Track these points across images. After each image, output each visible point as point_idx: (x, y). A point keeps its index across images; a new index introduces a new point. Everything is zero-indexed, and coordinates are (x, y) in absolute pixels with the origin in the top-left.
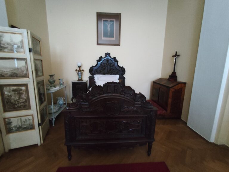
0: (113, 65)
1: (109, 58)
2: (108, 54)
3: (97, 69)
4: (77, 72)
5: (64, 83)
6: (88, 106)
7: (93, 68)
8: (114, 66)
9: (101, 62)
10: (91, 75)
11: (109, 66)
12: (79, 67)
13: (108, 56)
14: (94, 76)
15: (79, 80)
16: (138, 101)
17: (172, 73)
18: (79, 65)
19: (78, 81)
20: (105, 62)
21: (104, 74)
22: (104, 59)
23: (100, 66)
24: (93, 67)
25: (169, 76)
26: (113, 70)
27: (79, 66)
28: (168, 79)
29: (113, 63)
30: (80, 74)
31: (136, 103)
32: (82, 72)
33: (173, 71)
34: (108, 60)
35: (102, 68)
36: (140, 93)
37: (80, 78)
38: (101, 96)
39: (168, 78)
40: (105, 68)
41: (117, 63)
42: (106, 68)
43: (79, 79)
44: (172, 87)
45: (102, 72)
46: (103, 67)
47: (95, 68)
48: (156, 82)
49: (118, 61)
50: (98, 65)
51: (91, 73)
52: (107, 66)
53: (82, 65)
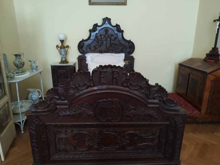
0: (116, 38)
1: (108, 26)
2: (107, 20)
3: (89, 45)
4: (59, 49)
5: (37, 66)
6: (68, 107)
7: (84, 43)
8: (117, 40)
9: (96, 33)
10: (81, 54)
11: (108, 39)
12: (62, 41)
13: (107, 22)
14: (86, 55)
15: (62, 62)
16: (154, 99)
17: (211, 49)
18: (62, 37)
19: (60, 63)
20: (103, 32)
21: (101, 52)
22: (100, 28)
23: (94, 40)
24: (83, 40)
25: (207, 55)
26: (116, 45)
27: (62, 39)
28: (205, 60)
29: (115, 34)
30: (63, 53)
31: (150, 101)
32: (67, 49)
33: (213, 47)
34: (106, 30)
35: (98, 42)
36: (157, 84)
37: (64, 59)
38: (89, 89)
39: (204, 58)
40: (103, 43)
41: (121, 34)
42: (105, 42)
43: (62, 60)
44: (211, 73)
45: (98, 49)
46: (100, 42)
47: (86, 43)
48: (184, 64)
49: (122, 32)
50: (91, 38)
51: (81, 51)
52: (106, 40)
53: (66, 38)
